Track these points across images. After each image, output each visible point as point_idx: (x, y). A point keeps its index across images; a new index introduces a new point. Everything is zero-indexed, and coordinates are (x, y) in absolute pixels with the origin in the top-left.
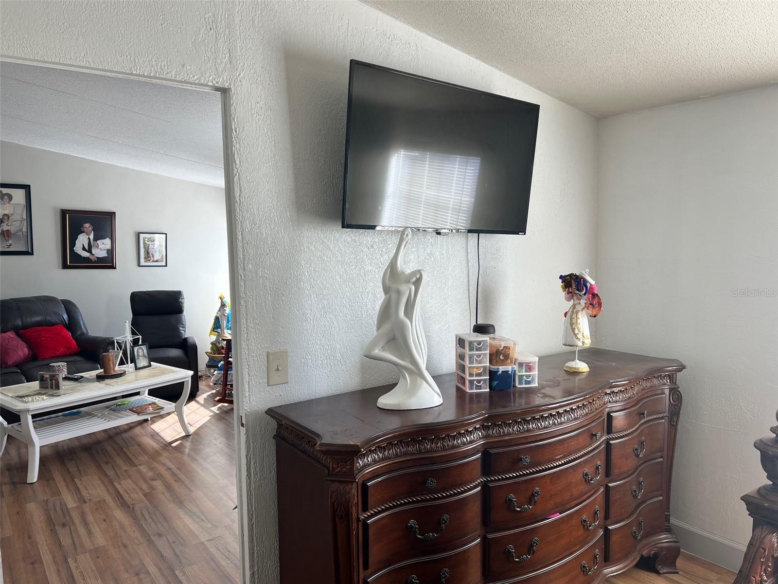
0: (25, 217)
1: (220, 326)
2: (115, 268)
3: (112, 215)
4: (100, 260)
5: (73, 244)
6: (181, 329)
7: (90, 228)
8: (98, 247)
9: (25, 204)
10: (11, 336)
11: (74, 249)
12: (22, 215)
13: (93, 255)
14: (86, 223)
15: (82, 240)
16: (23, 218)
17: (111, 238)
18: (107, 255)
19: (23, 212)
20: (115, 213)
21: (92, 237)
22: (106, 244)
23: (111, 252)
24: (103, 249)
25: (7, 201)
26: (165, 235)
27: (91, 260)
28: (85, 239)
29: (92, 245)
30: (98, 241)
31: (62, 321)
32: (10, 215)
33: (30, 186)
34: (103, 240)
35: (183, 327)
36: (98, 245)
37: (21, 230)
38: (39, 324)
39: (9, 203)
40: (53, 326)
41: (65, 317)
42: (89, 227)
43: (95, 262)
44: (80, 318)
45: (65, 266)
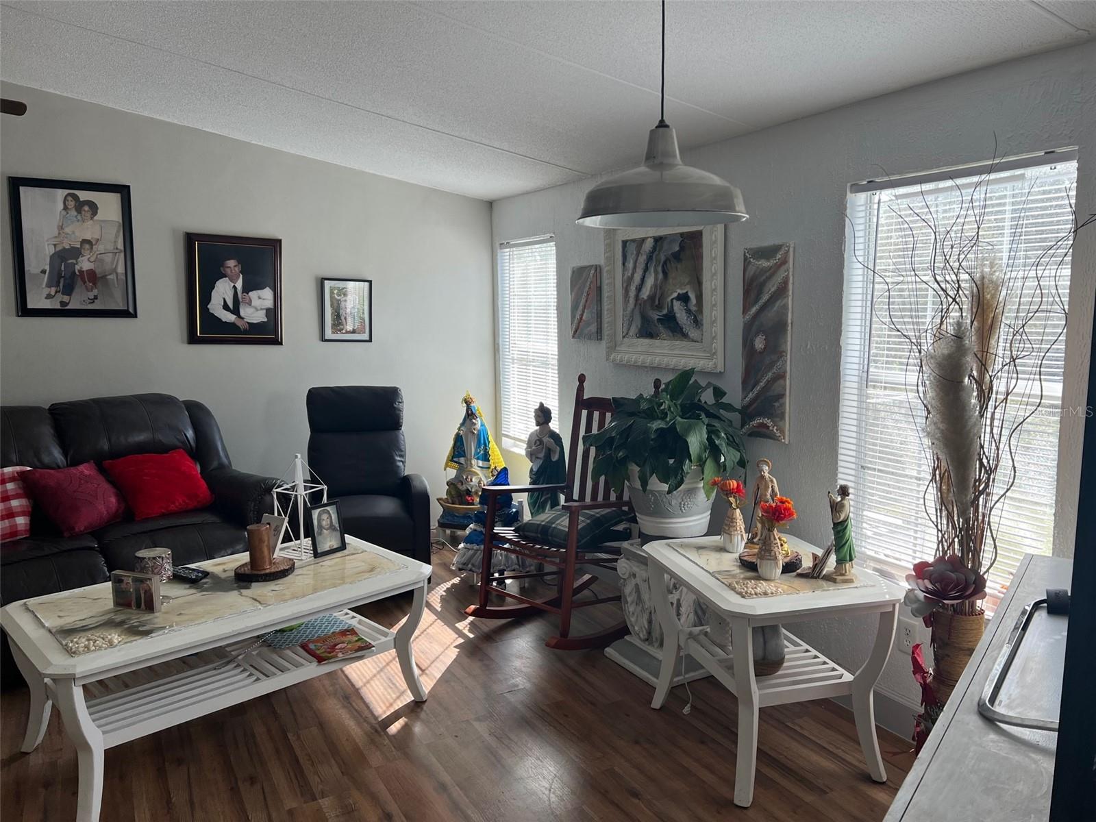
0: (120, 245)
1: (465, 453)
2: (281, 344)
3: (274, 245)
4: (254, 327)
5: (206, 299)
6: (398, 458)
7: (237, 269)
8: (250, 303)
9: (121, 221)
10: (87, 472)
11: (209, 306)
12: (115, 242)
13: (243, 318)
14: (229, 260)
15: (223, 291)
16: (117, 249)
17: (273, 288)
18: (266, 320)
19: (117, 237)
20: (280, 241)
21: (239, 284)
22: (262, 299)
23: (274, 313)
24: (259, 308)
25: (89, 214)
26: (367, 284)
27: (239, 327)
28: (227, 287)
29: (241, 300)
30: (250, 293)
31: (183, 442)
32: (94, 243)
33: (129, 187)
34: (259, 291)
35: (401, 456)
36: (251, 301)
37: (115, 271)
38: (141, 449)
39: (92, 218)
40: (167, 452)
41: (190, 434)
42: (235, 266)
43: (245, 332)
44: (217, 437)
45: (193, 339)
